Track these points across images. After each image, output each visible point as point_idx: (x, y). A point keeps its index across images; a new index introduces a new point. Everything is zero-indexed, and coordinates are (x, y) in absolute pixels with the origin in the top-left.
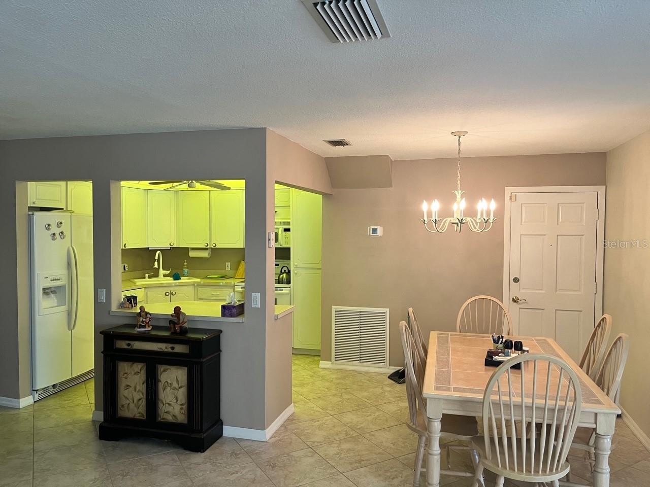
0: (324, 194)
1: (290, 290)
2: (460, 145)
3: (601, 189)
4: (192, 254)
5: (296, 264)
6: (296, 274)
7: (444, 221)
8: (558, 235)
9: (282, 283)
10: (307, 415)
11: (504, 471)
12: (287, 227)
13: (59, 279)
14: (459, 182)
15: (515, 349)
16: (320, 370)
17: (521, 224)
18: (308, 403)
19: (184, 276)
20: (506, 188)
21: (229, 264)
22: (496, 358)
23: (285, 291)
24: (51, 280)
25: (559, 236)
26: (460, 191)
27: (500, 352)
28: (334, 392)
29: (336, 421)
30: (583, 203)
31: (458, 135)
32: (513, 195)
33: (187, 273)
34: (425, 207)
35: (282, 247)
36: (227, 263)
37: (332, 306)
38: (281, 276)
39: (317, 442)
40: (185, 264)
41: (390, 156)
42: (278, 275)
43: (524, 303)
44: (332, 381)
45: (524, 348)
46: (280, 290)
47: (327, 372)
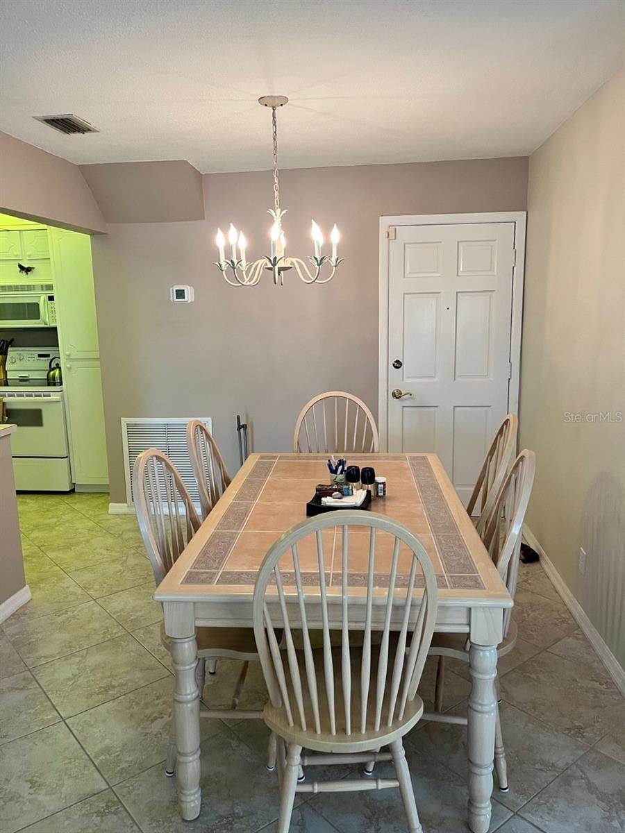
0: (93, 234)
1: (63, 396)
2: (275, 125)
3: (520, 216)
5: (68, 353)
6: (70, 369)
7: (255, 265)
8: (457, 293)
9: (54, 385)
10: (52, 603)
11: (297, 735)
12: (49, 293)
14: (277, 194)
15: (363, 482)
16: (109, 517)
17: (404, 277)
18: (63, 578)
20: (381, 218)
22: (327, 501)
23: (54, 397)
25: (459, 294)
26: (279, 210)
27: (336, 490)
28: (116, 554)
29: (97, 609)
30: (494, 241)
31: (272, 103)
32: (392, 229)
34: (220, 240)
35: (48, 326)
37: (122, 419)
38: (52, 373)
39: (45, 657)
41: (189, 162)
42: (47, 372)
43: (409, 398)
44: (120, 535)
45: (377, 479)
46: (45, 395)
47: (118, 520)
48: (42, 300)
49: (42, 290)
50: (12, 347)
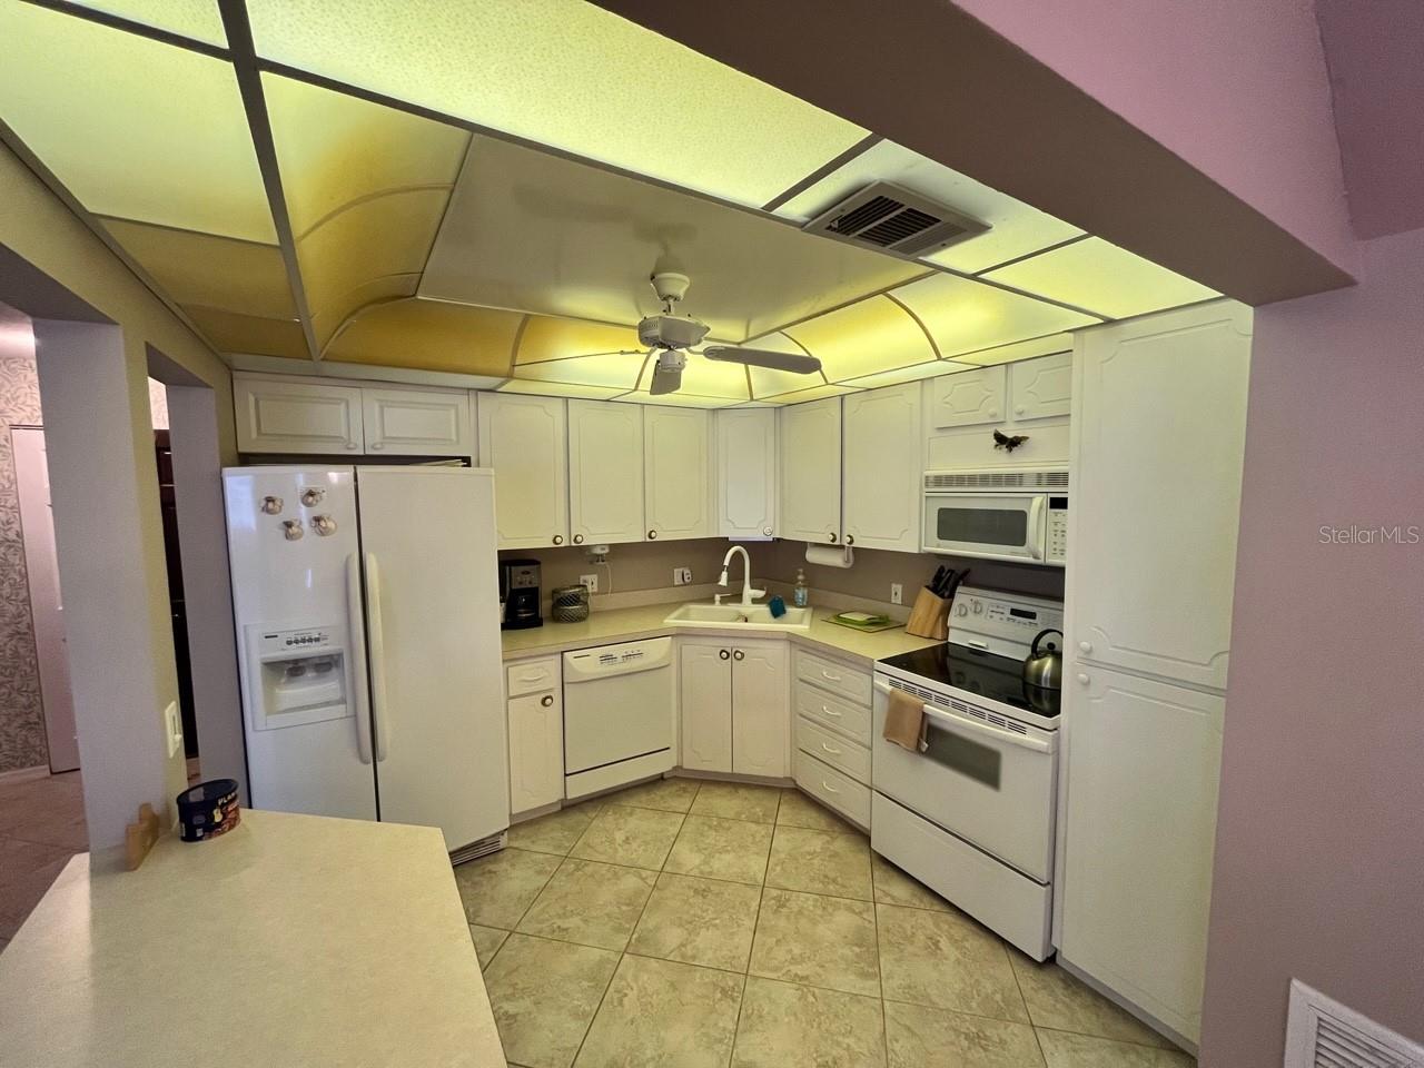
1: (1057, 742)
4: (813, 556)
9: (1038, 708)
12: (1057, 491)
13: (317, 640)
19: (794, 604)
21: (897, 588)
23: (1032, 738)
24: (289, 643)
33: (803, 599)
35: (1041, 562)
36: (894, 586)
38: (1036, 663)
40: (801, 577)
46: (1013, 727)
48: (1036, 506)
49: (1039, 484)
50: (964, 585)
